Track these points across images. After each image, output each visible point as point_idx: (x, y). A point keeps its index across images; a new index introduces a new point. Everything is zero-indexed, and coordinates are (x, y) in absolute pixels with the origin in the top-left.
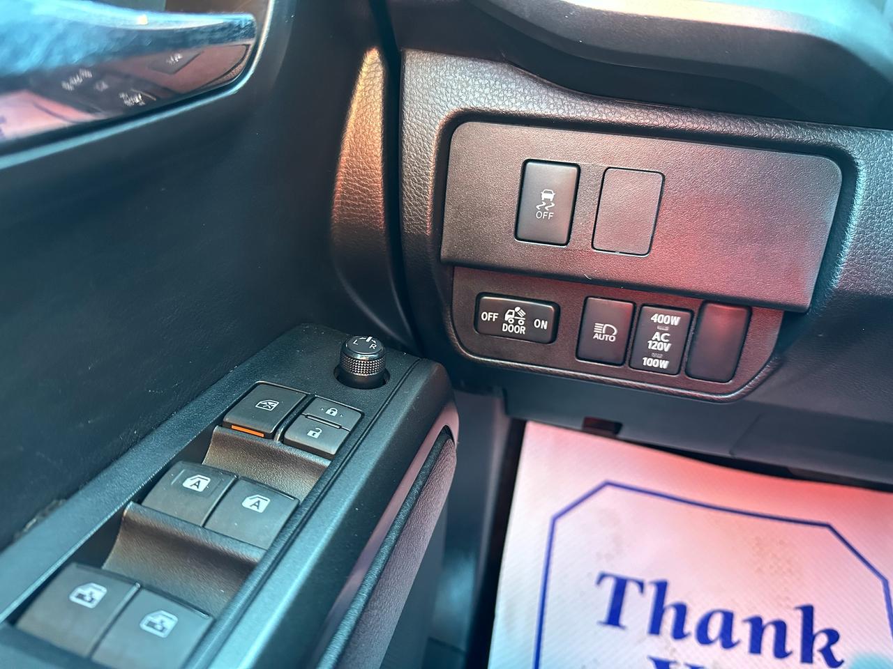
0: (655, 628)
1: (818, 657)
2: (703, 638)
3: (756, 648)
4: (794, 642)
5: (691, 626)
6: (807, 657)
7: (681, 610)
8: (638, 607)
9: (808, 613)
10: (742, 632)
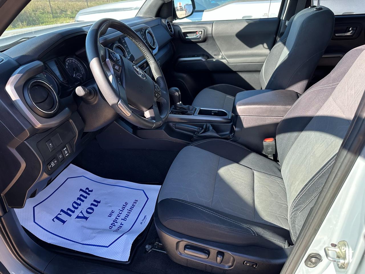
0: (70, 215)
1: (90, 193)
2: (77, 208)
3: (83, 201)
4: (85, 195)
5: (73, 209)
6: (89, 194)
7: (69, 209)
8: (63, 217)
9: (81, 190)
10: (79, 202)
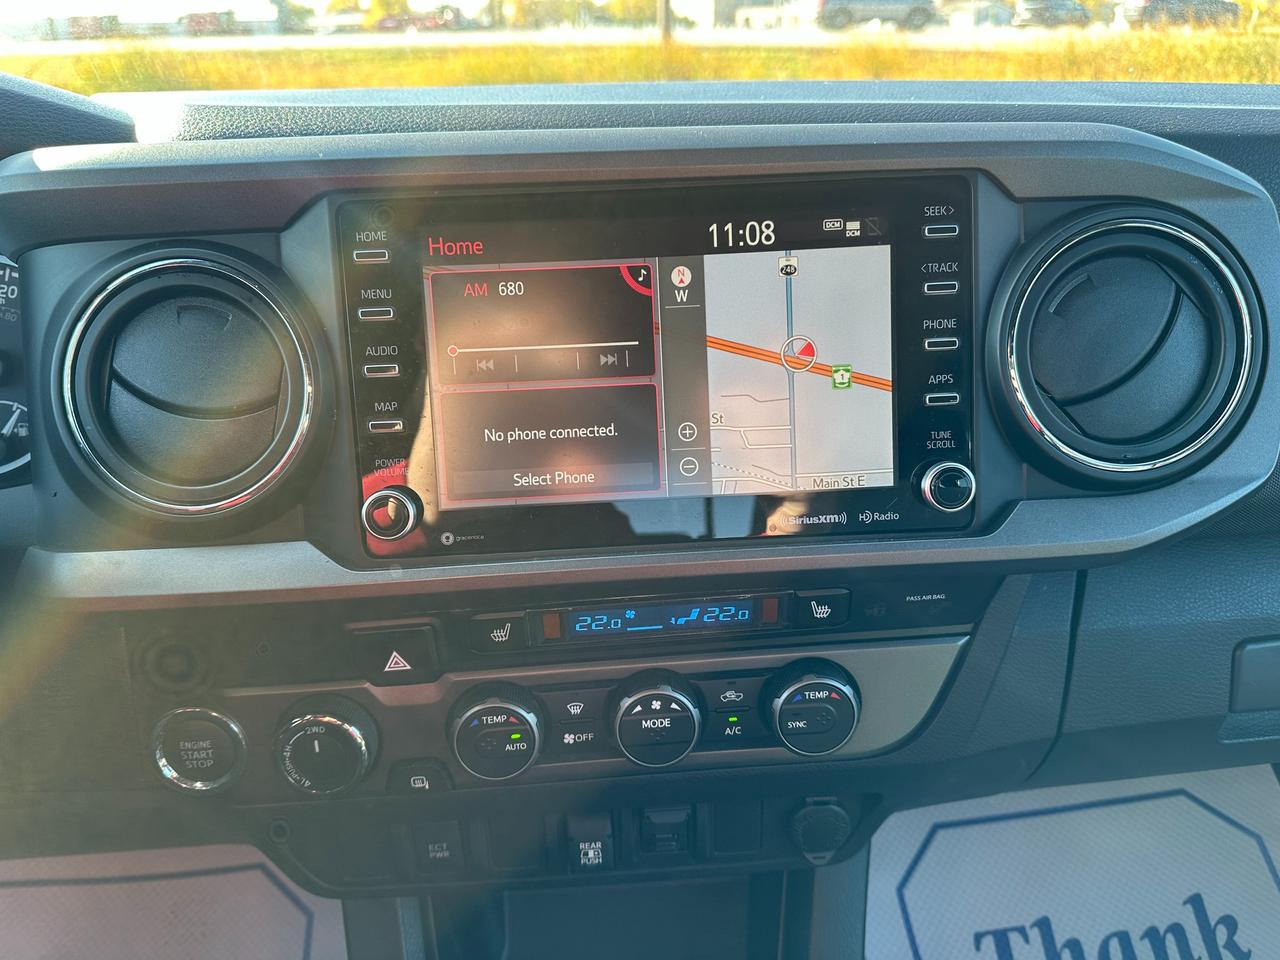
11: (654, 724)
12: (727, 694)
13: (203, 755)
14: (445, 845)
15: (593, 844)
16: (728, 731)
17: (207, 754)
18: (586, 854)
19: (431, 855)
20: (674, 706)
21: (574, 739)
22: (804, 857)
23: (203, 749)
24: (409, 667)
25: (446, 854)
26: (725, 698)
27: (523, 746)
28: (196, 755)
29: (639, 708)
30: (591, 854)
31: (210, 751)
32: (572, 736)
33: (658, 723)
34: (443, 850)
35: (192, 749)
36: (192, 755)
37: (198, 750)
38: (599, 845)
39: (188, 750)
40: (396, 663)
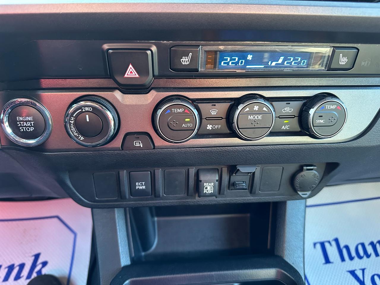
11: (254, 117)
12: (286, 109)
13: (29, 124)
14: (143, 183)
15: (210, 183)
16: (283, 127)
17: (31, 124)
18: (206, 188)
19: (137, 188)
20: (265, 109)
21: (212, 127)
22: (298, 193)
23: (29, 121)
24: (137, 76)
25: (144, 187)
26: (284, 110)
27: (190, 125)
28: (25, 124)
29: (248, 109)
30: (209, 188)
31: (32, 122)
32: (211, 126)
33: (256, 117)
34: (143, 185)
35: (23, 121)
36: (23, 124)
37: (26, 121)
38: (212, 184)
39: (21, 121)
40: (131, 72)
